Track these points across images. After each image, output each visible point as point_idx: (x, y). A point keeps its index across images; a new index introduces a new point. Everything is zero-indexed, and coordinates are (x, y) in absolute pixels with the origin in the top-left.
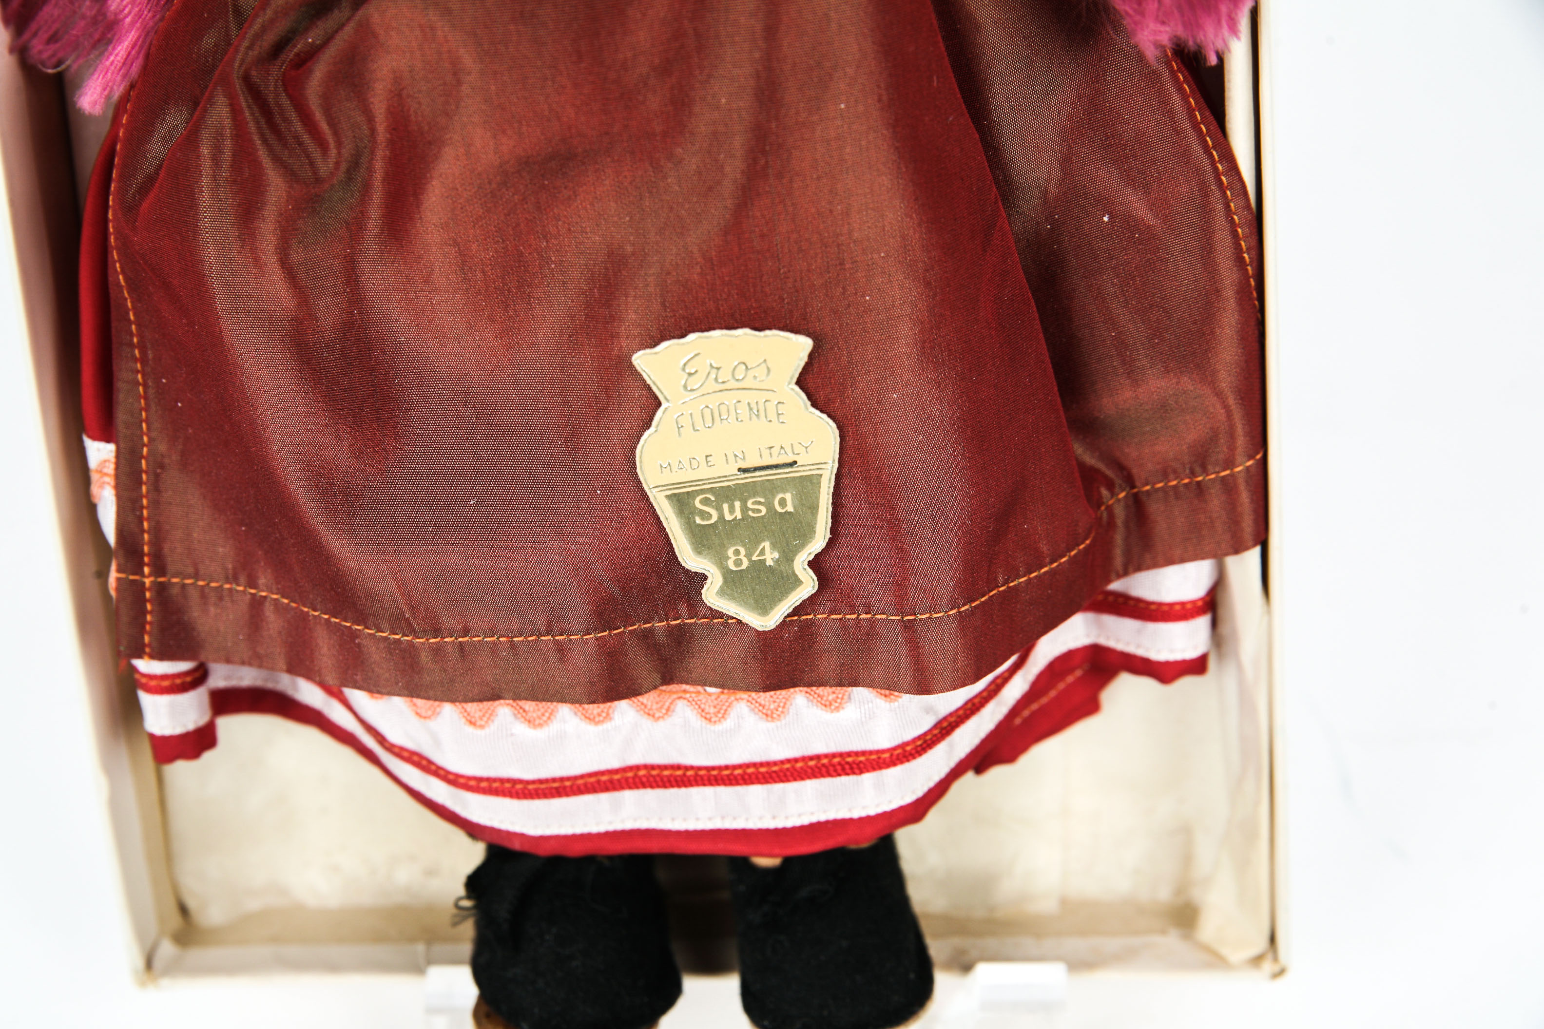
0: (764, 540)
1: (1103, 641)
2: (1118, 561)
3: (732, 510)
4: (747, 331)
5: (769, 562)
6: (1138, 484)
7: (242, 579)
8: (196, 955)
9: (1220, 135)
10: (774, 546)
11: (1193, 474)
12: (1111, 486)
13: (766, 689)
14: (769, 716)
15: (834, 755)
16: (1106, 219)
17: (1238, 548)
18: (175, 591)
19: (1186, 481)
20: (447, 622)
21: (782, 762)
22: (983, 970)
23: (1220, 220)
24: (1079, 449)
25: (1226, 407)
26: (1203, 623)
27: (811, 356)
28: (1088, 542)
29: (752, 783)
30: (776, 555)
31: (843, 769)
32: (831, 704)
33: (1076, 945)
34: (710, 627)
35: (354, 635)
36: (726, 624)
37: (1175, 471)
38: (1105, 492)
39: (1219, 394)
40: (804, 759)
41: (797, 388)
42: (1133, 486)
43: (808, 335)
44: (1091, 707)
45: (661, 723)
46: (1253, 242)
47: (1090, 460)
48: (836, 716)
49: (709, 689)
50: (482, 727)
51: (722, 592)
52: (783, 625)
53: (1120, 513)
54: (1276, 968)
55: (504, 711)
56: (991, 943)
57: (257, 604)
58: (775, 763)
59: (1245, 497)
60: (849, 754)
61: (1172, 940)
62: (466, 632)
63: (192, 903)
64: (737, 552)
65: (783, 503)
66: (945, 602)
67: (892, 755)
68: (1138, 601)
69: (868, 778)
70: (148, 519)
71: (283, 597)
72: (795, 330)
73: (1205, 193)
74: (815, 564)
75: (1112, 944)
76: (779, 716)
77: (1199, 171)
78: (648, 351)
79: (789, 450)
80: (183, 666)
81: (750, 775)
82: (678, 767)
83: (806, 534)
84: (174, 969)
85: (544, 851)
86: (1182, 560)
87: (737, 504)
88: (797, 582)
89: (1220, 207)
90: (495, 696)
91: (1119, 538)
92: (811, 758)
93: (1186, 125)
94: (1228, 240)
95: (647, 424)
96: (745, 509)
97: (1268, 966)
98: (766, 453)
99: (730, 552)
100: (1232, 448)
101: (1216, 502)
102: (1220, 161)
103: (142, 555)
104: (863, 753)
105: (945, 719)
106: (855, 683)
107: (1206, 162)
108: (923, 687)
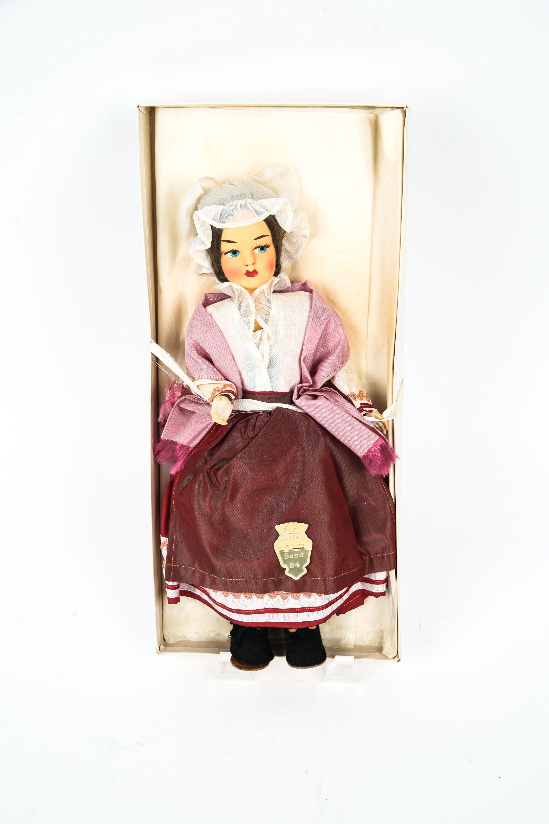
0: (297, 562)
1: (364, 588)
2: (367, 571)
3: (291, 556)
4: (296, 523)
5: (298, 567)
6: (371, 555)
7: (192, 566)
8: (168, 648)
9: (388, 489)
10: (299, 564)
11: (382, 554)
12: (366, 556)
13: (296, 592)
14: (296, 599)
15: (308, 607)
16: (365, 503)
17: (391, 569)
18: (178, 568)
19: (380, 555)
20: (235, 576)
21: (298, 608)
22: (337, 657)
23: (387, 504)
24: (359, 548)
25: (388, 541)
26: (384, 585)
27: (308, 528)
28: (360, 566)
29: (291, 613)
30: (299, 565)
31: (310, 610)
32: (308, 597)
33: (358, 654)
34: (286, 579)
35: (214, 578)
36: (288, 579)
37: (378, 553)
38: (364, 557)
39: (387, 538)
40: (302, 608)
41: (305, 534)
42: (370, 556)
43: (308, 524)
44: (362, 603)
45: (274, 599)
46: (394, 509)
47: (361, 550)
48: (309, 599)
49: (283, 592)
50: (237, 599)
51: (289, 572)
52: (300, 579)
53: (367, 561)
54: (398, 659)
55: (242, 596)
56: (339, 653)
57: (194, 571)
58: (296, 609)
59: (392, 559)
60: (311, 607)
61: (377, 654)
62: (237, 578)
63: (166, 638)
64: (292, 564)
65: (301, 555)
66: (331, 576)
67: (320, 608)
68: (371, 580)
69: (315, 613)
70: (173, 553)
71: (200, 570)
72: (305, 523)
73: (385, 499)
74: (307, 567)
75: (364, 654)
76: (297, 599)
77: (383, 495)
78: (278, 525)
79: (303, 545)
80: (175, 584)
81: (291, 611)
82: (276, 609)
83: (305, 561)
84: (164, 651)
85: (247, 626)
86: (380, 571)
87: (293, 555)
88: (303, 571)
89: (387, 502)
90: (241, 591)
91: (367, 566)
92: (303, 608)
93: (381, 486)
94: (389, 509)
95: (277, 539)
96: (294, 556)
97: (396, 659)
98: (299, 545)
99: (291, 564)
100: (389, 549)
101: (386, 559)
102: (387, 494)
103: (172, 560)
104: (314, 607)
105: (331, 601)
106: (313, 592)
107: (385, 494)
108: (327, 593)
